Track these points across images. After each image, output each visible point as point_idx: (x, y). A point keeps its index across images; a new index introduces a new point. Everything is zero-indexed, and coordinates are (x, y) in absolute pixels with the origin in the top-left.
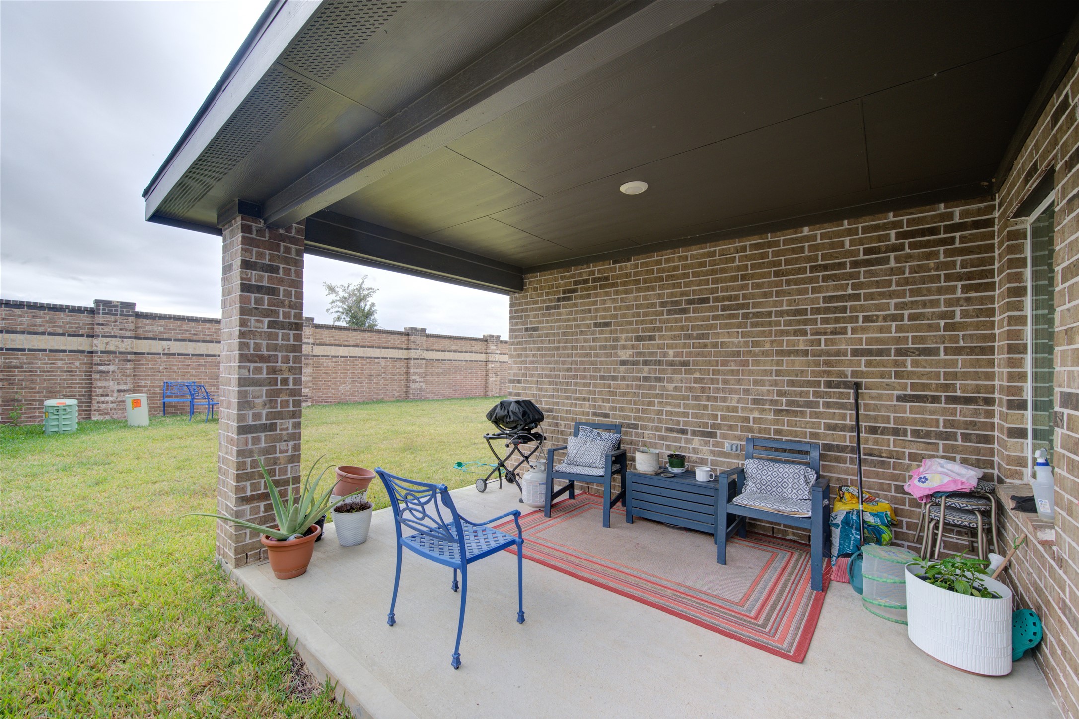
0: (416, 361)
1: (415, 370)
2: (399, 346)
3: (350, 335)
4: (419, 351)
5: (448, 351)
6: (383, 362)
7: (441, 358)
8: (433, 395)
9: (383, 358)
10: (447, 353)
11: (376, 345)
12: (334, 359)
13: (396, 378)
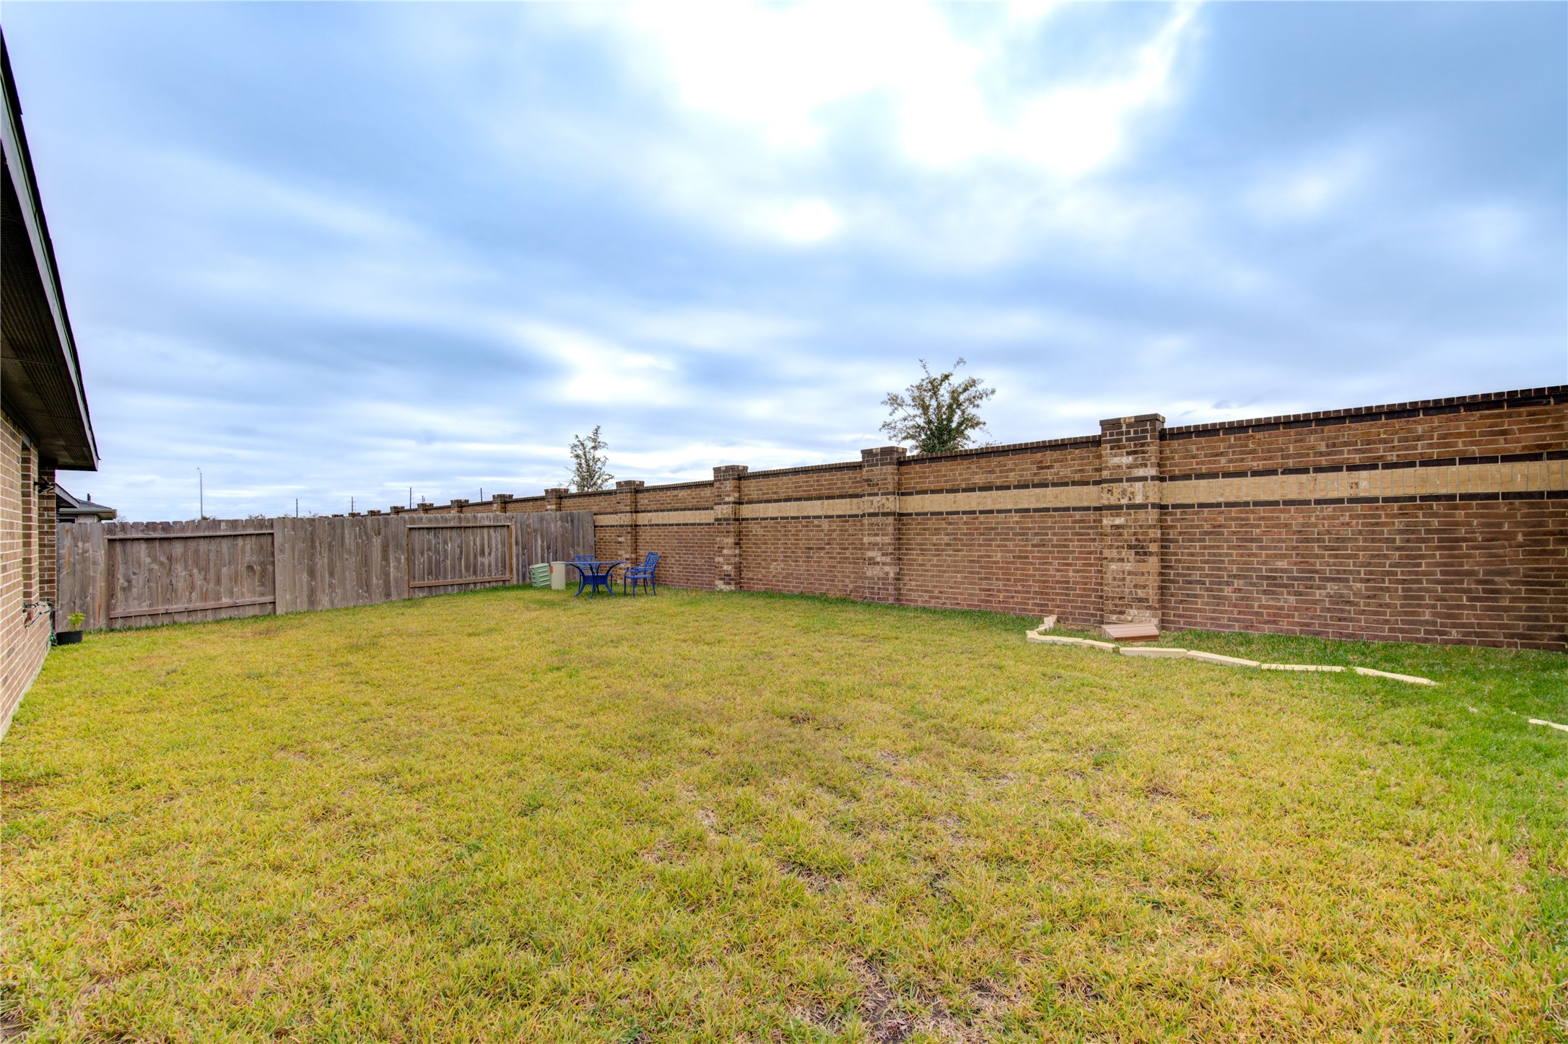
0: (874, 520)
1: (872, 539)
2: (851, 491)
3: (780, 483)
4: (878, 498)
5: (965, 490)
6: (825, 524)
7: (944, 509)
8: (926, 597)
9: (826, 517)
10: (960, 495)
11: (814, 493)
12: (764, 523)
13: (848, 554)
